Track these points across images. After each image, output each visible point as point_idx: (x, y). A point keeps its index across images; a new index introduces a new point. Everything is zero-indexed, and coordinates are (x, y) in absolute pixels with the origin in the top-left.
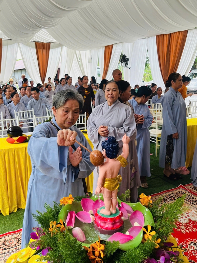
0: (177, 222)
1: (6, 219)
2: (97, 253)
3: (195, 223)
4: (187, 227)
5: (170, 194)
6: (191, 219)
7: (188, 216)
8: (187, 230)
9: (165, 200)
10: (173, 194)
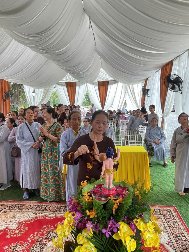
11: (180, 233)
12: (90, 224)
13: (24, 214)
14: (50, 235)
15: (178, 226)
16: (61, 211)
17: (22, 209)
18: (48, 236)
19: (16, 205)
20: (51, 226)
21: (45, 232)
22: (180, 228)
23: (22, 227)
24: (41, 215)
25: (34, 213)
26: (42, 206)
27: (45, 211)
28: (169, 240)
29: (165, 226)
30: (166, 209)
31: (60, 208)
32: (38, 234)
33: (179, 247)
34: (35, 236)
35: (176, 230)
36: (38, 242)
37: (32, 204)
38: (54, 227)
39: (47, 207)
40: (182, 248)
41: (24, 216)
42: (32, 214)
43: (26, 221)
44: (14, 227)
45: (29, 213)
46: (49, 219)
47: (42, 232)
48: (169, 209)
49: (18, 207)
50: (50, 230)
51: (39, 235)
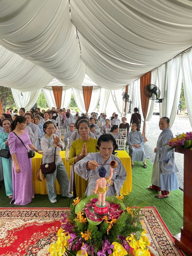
11: (161, 233)
12: (84, 246)
13: (13, 222)
14: (40, 243)
15: (159, 227)
16: (50, 216)
17: (11, 216)
18: (38, 244)
19: (5, 212)
20: (41, 233)
21: (35, 240)
22: (161, 228)
23: (11, 236)
24: (30, 221)
25: (23, 220)
26: (32, 212)
27: (34, 217)
28: (152, 242)
29: (147, 227)
30: (147, 209)
31: (49, 213)
32: (28, 242)
33: (161, 248)
34: (25, 245)
35: (157, 231)
36: (28, 251)
37: (21, 210)
38: (43, 234)
39: (36, 213)
40: (164, 249)
41: (14, 224)
42: (21, 221)
43: (16, 229)
44: (3, 237)
45: (19, 220)
46: (39, 225)
47: (32, 240)
48: (150, 209)
49: (7, 214)
50: (40, 238)
51: (29, 244)
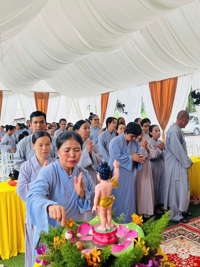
0: (178, 258)
1: (7, 263)
2: (94, 259)
3: (196, 258)
4: (188, 262)
5: (171, 232)
6: (192, 255)
7: (188, 252)
8: (188, 265)
9: (166, 237)
10: (173, 231)
